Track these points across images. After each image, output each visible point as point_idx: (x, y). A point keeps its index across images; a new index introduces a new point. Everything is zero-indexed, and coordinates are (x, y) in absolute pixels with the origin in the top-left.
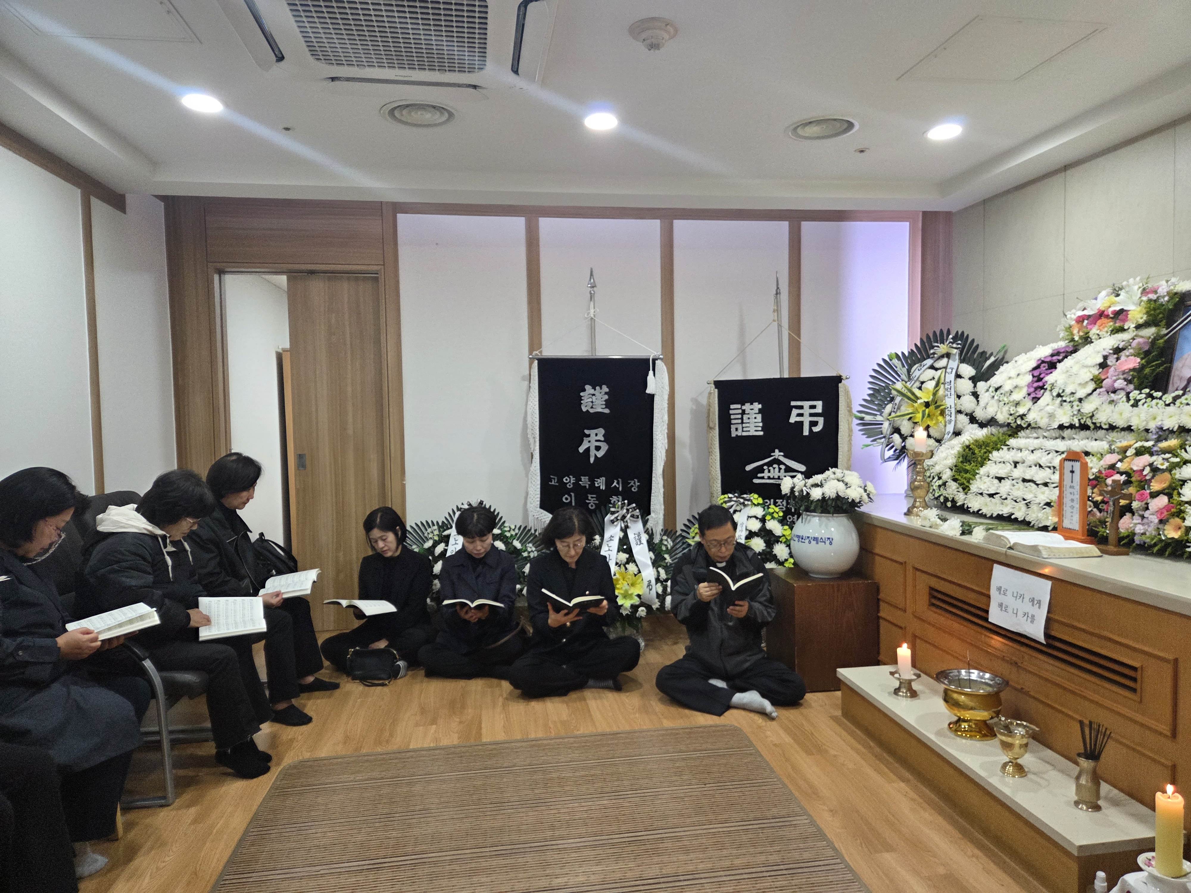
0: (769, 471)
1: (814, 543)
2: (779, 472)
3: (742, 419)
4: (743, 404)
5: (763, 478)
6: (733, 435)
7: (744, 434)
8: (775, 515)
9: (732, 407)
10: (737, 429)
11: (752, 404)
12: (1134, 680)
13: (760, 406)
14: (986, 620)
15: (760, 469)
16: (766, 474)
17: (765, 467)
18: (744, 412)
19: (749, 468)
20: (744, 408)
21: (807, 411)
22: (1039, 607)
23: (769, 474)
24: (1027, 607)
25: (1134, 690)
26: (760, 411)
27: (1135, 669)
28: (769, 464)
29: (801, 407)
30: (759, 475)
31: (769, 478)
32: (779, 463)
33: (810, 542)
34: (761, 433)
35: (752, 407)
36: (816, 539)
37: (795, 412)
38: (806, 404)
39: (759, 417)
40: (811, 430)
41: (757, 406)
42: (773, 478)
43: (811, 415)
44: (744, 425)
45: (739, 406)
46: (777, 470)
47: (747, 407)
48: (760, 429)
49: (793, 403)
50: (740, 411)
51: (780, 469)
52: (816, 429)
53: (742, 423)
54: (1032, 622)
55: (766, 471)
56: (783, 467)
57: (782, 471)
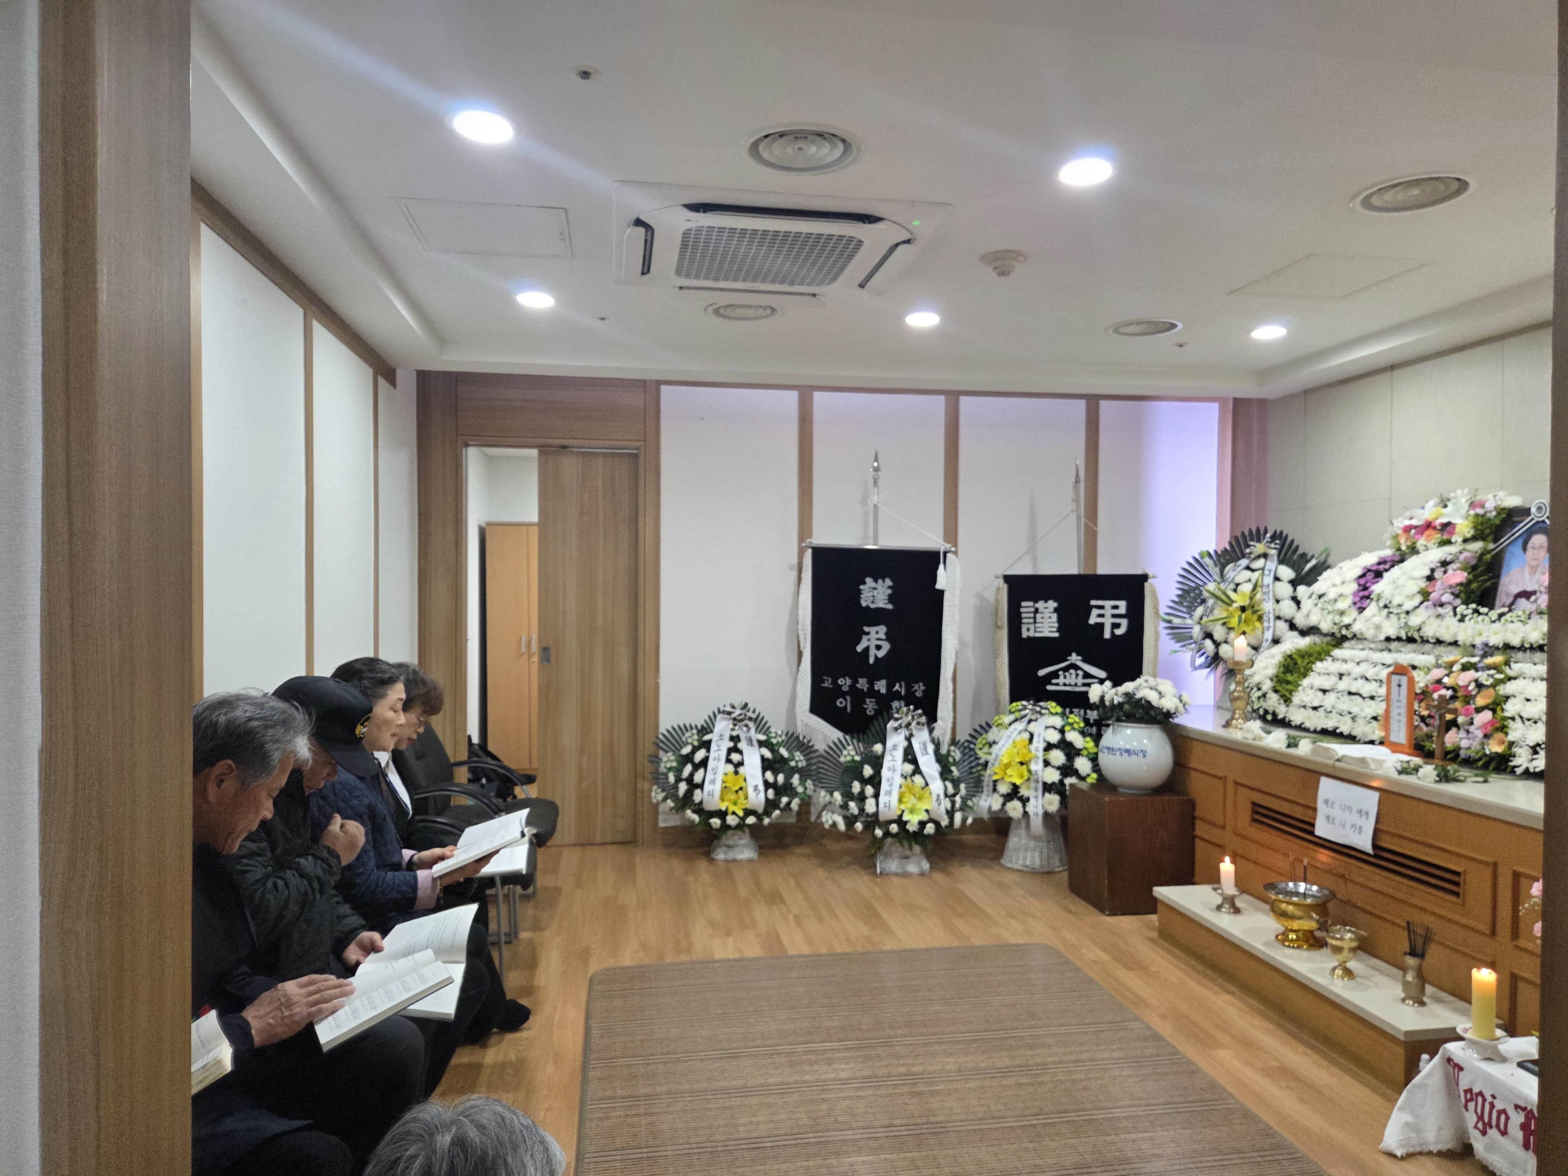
0: (1065, 677)
1: (1125, 755)
2: (1076, 678)
3: (1035, 618)
4: (1036, 602)
5: (1058, 684)
6: (1025, 634)
7: (1037, 635)
8: (1076, 726)
9: (1023, 604)
10: (1028, 630)
11: (1046, 602)
12: (1457, 884)
13: (1055, 605)
14: (1312, 833)
15: (1055, 675)
16: (1061, 680)
17: (1060, 673)
18: (1037, 611)
19: (1042, 673)
20: (1037, 605)
21: (1108, 612)
22: (1367, 818)
23: (1065, 681)
24: (1355, 818)
25: (1457, 894)
26: (1056, 610)
27: (1458, 874)
28: (1066, 669)
29: (1102, 607)
30: (1054, 681)
31: (1065, 685)
32: (1076, 667)
33: (1121, 755)
34: (1057, 635)
35: (1046, 605)
36: (1128, 751)
37: (1095, 612)
38: (1108, 604)
39: (1055, 617)
40: (1113, 633)
41: (1052, 604)
42: (1070, 685)
43: (1114, 616)
44: (1037, 625)
45: (1031, 604)
46: (1074, 676)
47: (1041, 605)
48: (1055, 629)
49: (1093, 602)
50: (1033, 610)
51: (1077, 675)
52: (1119, 632)
53: (1035, 622)
54: (1360, 833)
55: (1062, 677)
56: (1080, 673)
57: (1080, 677)
